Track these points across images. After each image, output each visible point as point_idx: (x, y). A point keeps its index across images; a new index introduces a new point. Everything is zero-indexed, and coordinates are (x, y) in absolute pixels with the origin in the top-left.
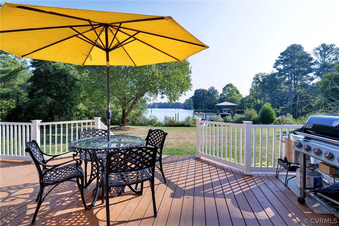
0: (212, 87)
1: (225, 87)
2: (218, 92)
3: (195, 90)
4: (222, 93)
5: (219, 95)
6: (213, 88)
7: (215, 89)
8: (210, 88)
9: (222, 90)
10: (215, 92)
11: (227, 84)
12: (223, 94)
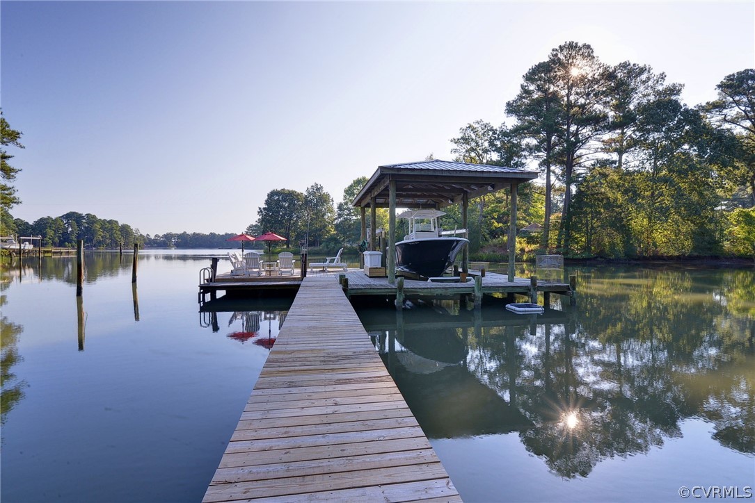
0: (316, 185)
1: (351, 187)
2: (333, 201)
3: (269, 192)
4: (343, 201)
5: (335, 207)
6: (318, 189)
7: (325, 191)
8: (310, 187)
9: (343, 194)
10: (324, 199)
11: (355, 179)
12: (346, 204)
